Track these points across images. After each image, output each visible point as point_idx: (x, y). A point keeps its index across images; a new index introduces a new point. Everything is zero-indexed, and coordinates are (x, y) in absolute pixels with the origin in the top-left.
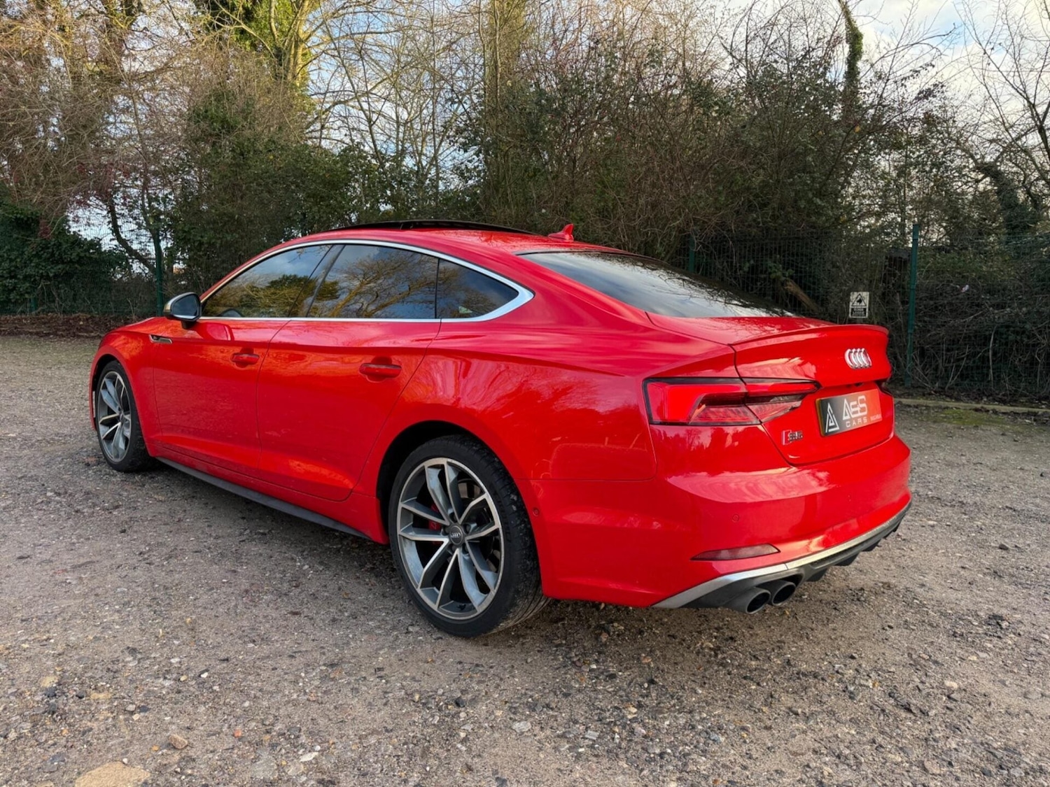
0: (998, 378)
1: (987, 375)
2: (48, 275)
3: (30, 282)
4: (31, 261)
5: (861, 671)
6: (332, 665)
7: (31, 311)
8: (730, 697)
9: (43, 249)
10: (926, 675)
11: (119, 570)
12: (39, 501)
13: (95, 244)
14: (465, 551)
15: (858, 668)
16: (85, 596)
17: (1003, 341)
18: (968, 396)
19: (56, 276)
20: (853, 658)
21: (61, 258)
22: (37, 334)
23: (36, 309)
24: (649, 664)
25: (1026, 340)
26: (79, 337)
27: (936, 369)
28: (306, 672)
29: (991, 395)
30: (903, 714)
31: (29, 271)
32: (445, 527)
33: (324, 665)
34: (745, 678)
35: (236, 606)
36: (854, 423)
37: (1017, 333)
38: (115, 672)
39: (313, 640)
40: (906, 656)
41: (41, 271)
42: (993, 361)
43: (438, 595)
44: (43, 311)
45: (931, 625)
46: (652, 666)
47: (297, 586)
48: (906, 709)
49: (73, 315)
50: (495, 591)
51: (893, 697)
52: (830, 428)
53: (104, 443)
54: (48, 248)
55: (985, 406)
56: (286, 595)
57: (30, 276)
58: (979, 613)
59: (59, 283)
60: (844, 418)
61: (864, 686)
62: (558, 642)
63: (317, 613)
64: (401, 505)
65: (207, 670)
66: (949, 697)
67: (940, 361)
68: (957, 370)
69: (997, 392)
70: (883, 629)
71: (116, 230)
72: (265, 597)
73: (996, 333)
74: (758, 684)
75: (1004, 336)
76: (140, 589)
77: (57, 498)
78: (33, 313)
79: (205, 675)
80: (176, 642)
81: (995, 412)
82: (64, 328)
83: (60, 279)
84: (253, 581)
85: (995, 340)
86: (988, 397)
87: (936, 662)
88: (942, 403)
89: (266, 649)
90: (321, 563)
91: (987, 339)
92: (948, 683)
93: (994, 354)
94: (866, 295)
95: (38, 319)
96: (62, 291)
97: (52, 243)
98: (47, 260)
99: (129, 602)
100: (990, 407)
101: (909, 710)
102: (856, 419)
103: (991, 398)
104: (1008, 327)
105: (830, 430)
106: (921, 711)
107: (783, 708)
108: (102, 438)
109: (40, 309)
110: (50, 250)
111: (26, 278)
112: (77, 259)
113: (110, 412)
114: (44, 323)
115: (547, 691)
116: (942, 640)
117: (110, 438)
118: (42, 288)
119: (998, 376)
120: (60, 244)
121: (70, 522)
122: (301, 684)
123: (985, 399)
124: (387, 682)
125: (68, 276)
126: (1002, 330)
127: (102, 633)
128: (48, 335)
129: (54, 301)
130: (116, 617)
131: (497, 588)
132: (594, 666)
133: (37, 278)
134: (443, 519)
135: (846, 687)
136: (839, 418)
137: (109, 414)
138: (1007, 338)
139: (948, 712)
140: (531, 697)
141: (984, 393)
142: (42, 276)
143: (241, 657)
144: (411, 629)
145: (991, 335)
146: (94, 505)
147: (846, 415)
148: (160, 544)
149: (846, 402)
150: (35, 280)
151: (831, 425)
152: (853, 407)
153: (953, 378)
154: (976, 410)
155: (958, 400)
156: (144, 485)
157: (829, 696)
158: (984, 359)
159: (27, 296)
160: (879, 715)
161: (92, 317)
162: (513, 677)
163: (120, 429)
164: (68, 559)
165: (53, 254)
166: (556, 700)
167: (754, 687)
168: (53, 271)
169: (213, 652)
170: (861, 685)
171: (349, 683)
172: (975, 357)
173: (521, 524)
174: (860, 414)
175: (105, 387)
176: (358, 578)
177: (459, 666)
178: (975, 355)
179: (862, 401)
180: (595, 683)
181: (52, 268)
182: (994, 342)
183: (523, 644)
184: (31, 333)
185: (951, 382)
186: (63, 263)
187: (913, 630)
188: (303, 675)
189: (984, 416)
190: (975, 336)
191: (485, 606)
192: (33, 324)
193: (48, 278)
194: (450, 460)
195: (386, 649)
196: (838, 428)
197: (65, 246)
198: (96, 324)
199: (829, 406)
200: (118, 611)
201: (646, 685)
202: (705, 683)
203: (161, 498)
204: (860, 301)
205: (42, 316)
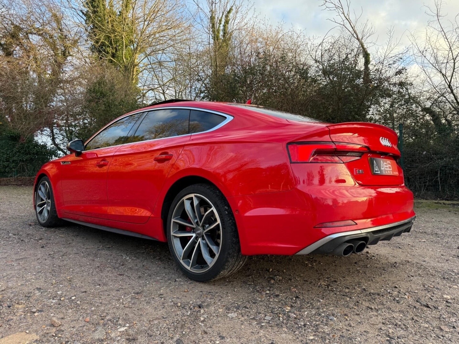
0: (444, 190)
1: (439, 189)
2: (23, 160)
3: (15, 163)
4: (16, 154)
5: (401, 292)
6: (137, 293)
7: (14, 176)
8: (337, 303)
9: (21, 149)
10: (434, 293)
11: (38, 260)
12: (5, 237)
13: (44, 146)
14: (203, 239)
15: (399, 291)
16: (20, 270)
17: (444, 173)
18: (431, 198)
19: (26, 160)
20: (396, 287)
21: (29, 152)
22: (16, 185)
23: (17, 175)
24: (295, 291)
25: (454, 172)
27: (415, 187)
28: (124, 296)
29: (441, 197)
30: (425, 309)
31: (15, 158)
32: (194, 228)
33: (133, 293)
34: (344, 295)
35: (93, 272)
36: (386, 172)
37: (450, 169)
38: (29, 297)
39: (129, 284)
40: (422, 286)
41: (20, 158)
42: (440, 182)
43: (190, 262)
44: (20, 176)
45: (432, 275)
46: (297, 291)
47: (122, 265)
48: (426, 306)
49: (33, 177)
50: (218, 255)
51: (419, 302)
52: (376, 171)
53: (38, 215)
54: (24, 148)
55: (439, 201)
56: (117, 268)
57: (15, 161)
58: (454, 270)
60: (382, 169)
61: (404, 298)
62: (249, 283)
63: (132, 275)
64: (173, 220)
65: (75, 296)
66: (447, 302)
67: (417, 184)
68: (425, 187)
69: (444, 196)
70: (409, 277)
71: (53, 139)
72: (107, 269)
73: (441, 170)
74: (351, 298)
75: (444, 171)
76: (47, 267)
77: (14, 236)
78: (16, 176)
79: (73, 298)
80: (61, 286)
81: (444, 204)
82: (28, 182)
83: (28, 162)
84: (102, 263)
85: (440, 173)
86: (440, 198)
87: (437, 288)
88: (419, 201)
89: (105, 288)
90: (135, 257)
91: (437, 173)
92: (445, 296)
93: (441, 179)
95: (17, 179)
96: (29, 167)
97: (26, 146)
98: (23, 153)
99: (41, 272)
100: (442, 202)
101: (428, 307)
102: (387, 171)
103: (441, 198)
104: (445, 167)
105: (376, 172)
106: (434, 307)
107: (364, 307)
108: (38, 213)
109: (18, 175)
110: (25, 149)
111: (13, 161)
112: (36, 152)
113: (42, 200)
114: (20, 181)
115: (245, 301)
116: (438, 280)
117: (41, 212)
118: (20, 166)
119: (444, 189)
120: (29, 146)
121: (18, 244)
122: (121, 301)
123: (439, 199)
124: (164, 299)
125: (32, 160)
126: (443, 168)
127: (25, 283)
128: (21, 185)
129: (25, 172)
130: (33, 277)
131: (219, 253)
132: (268, 292)
133: (18, 161)
134: (193, 225)
135: (395, 298)
136: (379, 168)
137: (41, 201)
138: (446, 172)
139: (448, 308)
140: (237, 304)
141: (438, 197)
142: (20, 160)
143: (92, 291)
144: (177, 280)
145: (438, 171)
146: (31, 238)
147: (383, 168)
148: (59, 251)
149: (382, 162)
150: (17, 162)
151: (376, 170)
152: (385, 165)
153: (423, 191)
154: (436, 203)
155: (426, 199)
156: (55, 232)
157: (387, 302)
158: (436, 182)
159: (13, 169)
160: (413, 309)
162: (228, 296)
163: (46, 207)
164: (15, 257)
165: (26, 151)
166: (250, 305)
167: (348, 299)
168: (25, 158)
169: (79, 289)
170: (402, 298)
171: (145, 300)
172: (432, 181)
173: (230, 220)
174: (388, 169)
175: (40, 189)
176: (153, 262)
177: (201, 293)
178: (432, 180)
179: (389, 164)
180: (269, 298)
181: (25, 157)
182: (440, 174)
183: (232, 284)
184: (14, 185)
185: (423, 192)
186: (30, 154)
187: (423, 277)
188: (123, 297)
189: (440, 205)
190: (431, 172)
191: (213, 263)
192: (15, 181)
193: (23, 161)
194: (195, 194)
195: (165, 287)
196: (379, 172)
197: (31, 147)
199: (374, 162)
200: (35, 275)
201: (294, 299)
202: (324, 298)
203: (62, 236)
205: (19, 178)
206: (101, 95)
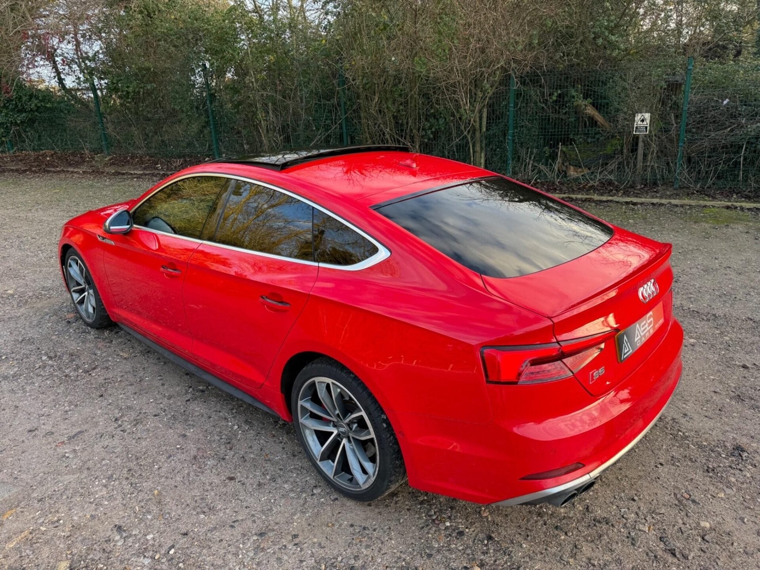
0: (746, 179)
1: (738, 175)
2: (16, 122)
3: (4, 128)
4: (2, 112)
5: (640, 513)
6: (261, 534)
7: (9, 150)
8: (546, 549)
9: (8, 101)
10: (687, 515)
11: (102, 439)
12: (37, 366)
14: (350, 443)
15: (638, 511)
16: (80, 470)
17: (753, 149)
18: (722, 194)
19: (22, 122)
20: (634, 500)
21: (24, 108)
22: (17, 170)
23: (13, 149)
24: (487, 517)
26: (49, 172)
27: (699, 172)
28: (244, 543)
29: (740, 192)
30: (670, 559)
32: (333, 422)
33: (256, 534)
34: (557, 528)
35: (188, 474)
38: (109, 553)
39: (246, 507)
40: (673, 496)
41: (10, 120)
42: (743, 165)
43: (333, 467)
44: (18, 149)
45: (691, 460)
46: (490, 519)
47: (231, 449)
48: (672, 553)
49: (41, 152)
51: (663, 541)
53: (78, 306)
54: (12, 101)
55: (734, 204)
56: (224, 459)
58: (726, 443)
59: (26, 127)
60: (636, 340)
61: (642, 531)
62: (421, 499)
63: (247, 478)
64: (300, 403)
65: (173, 547)
66: (703, 538)
67: (702, 167)
68: (715, 173)
69: (744, 189)
70: (656, 466)
72: (209, 463)
73: (748, 143)
74: (566, 534)
75: (754, 145)
76: (118, 460)
77: (50, 362)
78: (11, 152)
79: (172, 552)
80: (149, 517)
81: (742, 209)
82: (36, 164)
83: (25, 125)
84: (199, 446)
85: (746, 148)
86: (737, 194)
87: (694, 501)
88: (702, 203)
89: (214, 519)
90: (246, 422)
91: (741, 147)
92: (703, 524)
93: (745, 159)
94: (647, 116)
95: (16, 157)
96: (29, 134)
97: (14, 97)
98: (12, 110)
99: (112, 476)
100: (738, 204)
101: (674, 555)
103: (739, 195)
105: (625, 356)
106: (683, 555)
107: (584, 559)
108: (76, 302)
109: (15, 148)
110: (14, 102)
112: (36, 108)
113: (79, 284)
114: (21, 160)
115: (415, 553)
116: (699, 476)
117: (81, 302)
118: (14, 132)
119: (747, 176)
120: (21, 97)
121: (62, 388)
122: (240, 556)
123: (735, 196)
124: (302, 550)
125: (32, 121)
126: (752, 140)
127: (96, 510)
128: (25, 171)
129: (24, 142)
130: (104, 492)
131: (375, 477)
132: (448, 524)
133: (9, 125)
134: (332, 417)
135: (629, 533)
136: (632, 341)
138: (756, 147)
139: (703, 554)
140: (404, 560)
141: (734, 190)
142: (12, 123)
143: (196, 530)
144: (315, 491)
145: (743, 144)
146: (78, 367)
148: (129, 408)
150: (7, 126)
151: (626, 351)
153: (711, 179)
154: (728, 207)
155: (714, 198)
156: (112, 341)
157: (617, 543)
158: (737, 164)
159: (3, 139)
160: (653, 562)
161: (55, 153)
162: (391, 539)
163: (88, 297)
164: (65, 429)
165: (16, 105)
166: (422, 562)
167: (563, 537)
168: (19, 118)
169: (176, 525)
170: (640, 530)
171: (274, 553)
172: (730, 161)
173: (390, 437)
175: (70, 266)
176: (274, 436)
177: (351, 529)
178: (731, 159)
180: (450, 541)
181: (18, 116)
182: (746, 150)
183: (396, 503)
184: (12, 170)
185: (710, 182)
186: (25, 112)
187: (678, 466)
188: (241, 546)
189: (733, 213)
190: (731, 146)
191: (367, 486)
192: (13, 161)
193: (16, 124)
194: (333, 381)
195: (299, 514)
196: (631, 351)
197: (24, 99)
198: (59, 158)
199: (625, 337)
200: (105, 486)
201: (486, 542)
202: (528, 536)
203: (126, 355)
204: (643, 121)
205: (17, 154)
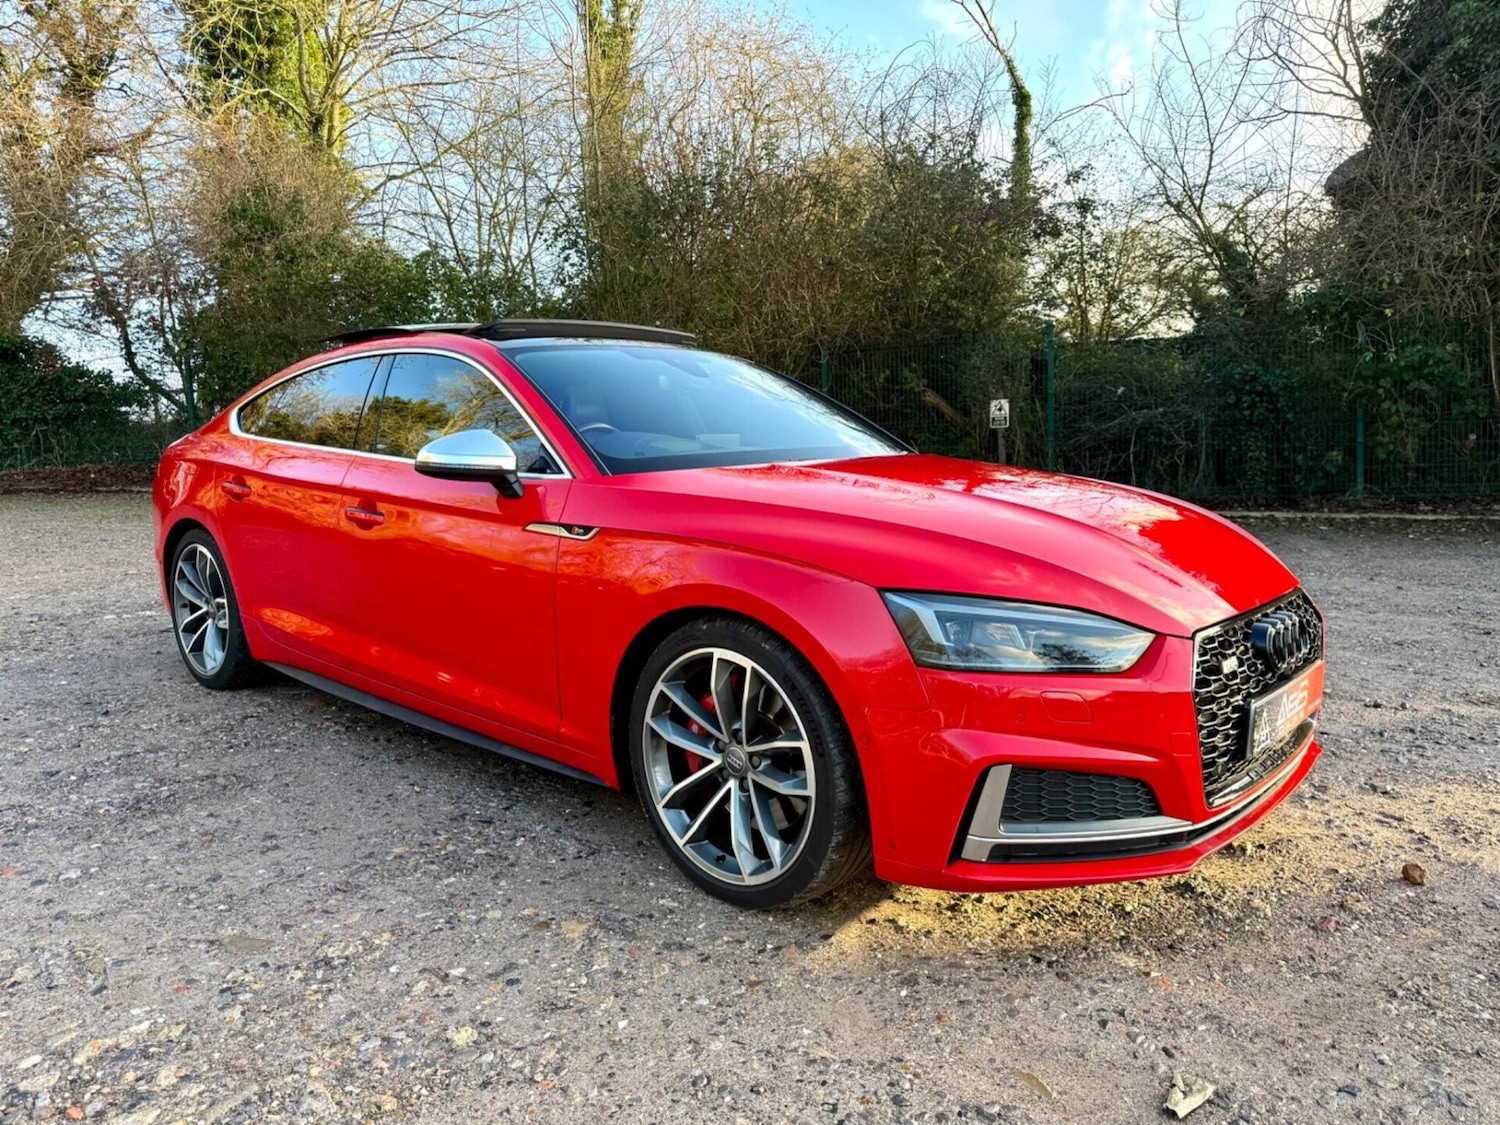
2: (44, 418)
3: (21, 428)
4: (22, 402)
7: (22, 464)
13: (106, 377)
17: (1143, 443)
19: (55, 419)
21: (62, 395)
22: (41, 491)
23: (29, 461)
25: (1164, 441)
26: (98, 492)
31: (20, 413)
37: (1155, 434)
41: (34, 414)
42: (1135, 465)
44: (38, 464)
49: (80, 467)
57: (20, 420)
59: (59, 427)
71: (130, 357)
73: (1137, 435)
75: (1144, 438)
78: (26, 466)
82: (71, 483)
83: (59, 423)
85: (1135, 443)
91: (1128, 443)
93: (1134, 457)
94: (1005, 404)
95: (34, 473)
96: (63, 437)
97: (49, 377)
98: (43, 399)
104: (1147, 429)
109: (34, 461)
110: (47, 386)
111: (15, 422)
112: (83, 395)
114: (44, 479)
118: (37, 435)
120: (60, 378)
125: (69, 419)
126: (1142, 432)
128: (55, 491)
129: (52, 451)
133: (30, 422)
138: (1147, 440)
142: (36, 419)
145: (1132, 438)
150: (27, 425)
158: (1127, 464)
159: (16, 445)
161: (105, 468)
165: (51, 391)
168: (51, 412)
172: (1117, 462)
178: (1117, 460)
181: (50, 409)
182: (1135, 445)
184: (30, 491)
186: (65, 402)
190: (1116, 441)
192: (29, 480)
193: (45, 421)
197: (65, 380)
198: (112, 475)
204: (1000, 410)
205: (36, 469)
206: (266, 230)
